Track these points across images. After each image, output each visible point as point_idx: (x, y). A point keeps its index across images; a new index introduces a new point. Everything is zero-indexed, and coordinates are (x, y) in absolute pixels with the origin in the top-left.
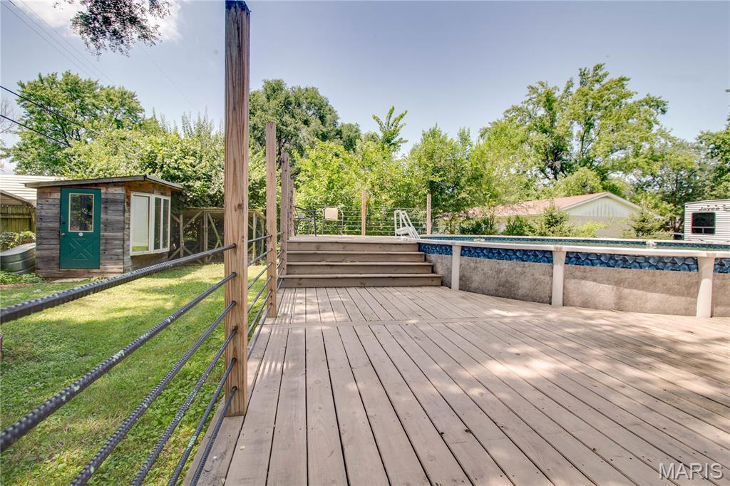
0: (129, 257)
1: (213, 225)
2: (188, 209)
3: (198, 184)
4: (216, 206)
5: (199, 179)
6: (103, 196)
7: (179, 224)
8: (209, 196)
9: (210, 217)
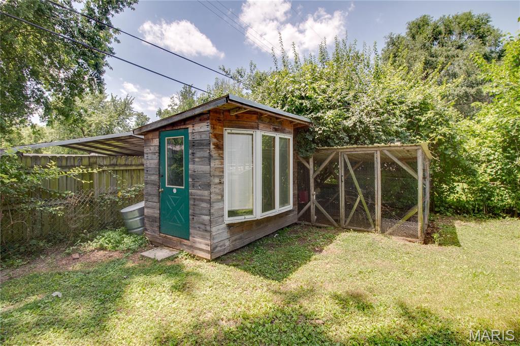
0: (224, 226)
1: (352, 172)
2: (317, 150)
3: (329, 115)
4: (356, 143)
5: (333, 107)
6: (190, 138)
7: (308, 170)
8: (346, 130)
9: (347, 161)
